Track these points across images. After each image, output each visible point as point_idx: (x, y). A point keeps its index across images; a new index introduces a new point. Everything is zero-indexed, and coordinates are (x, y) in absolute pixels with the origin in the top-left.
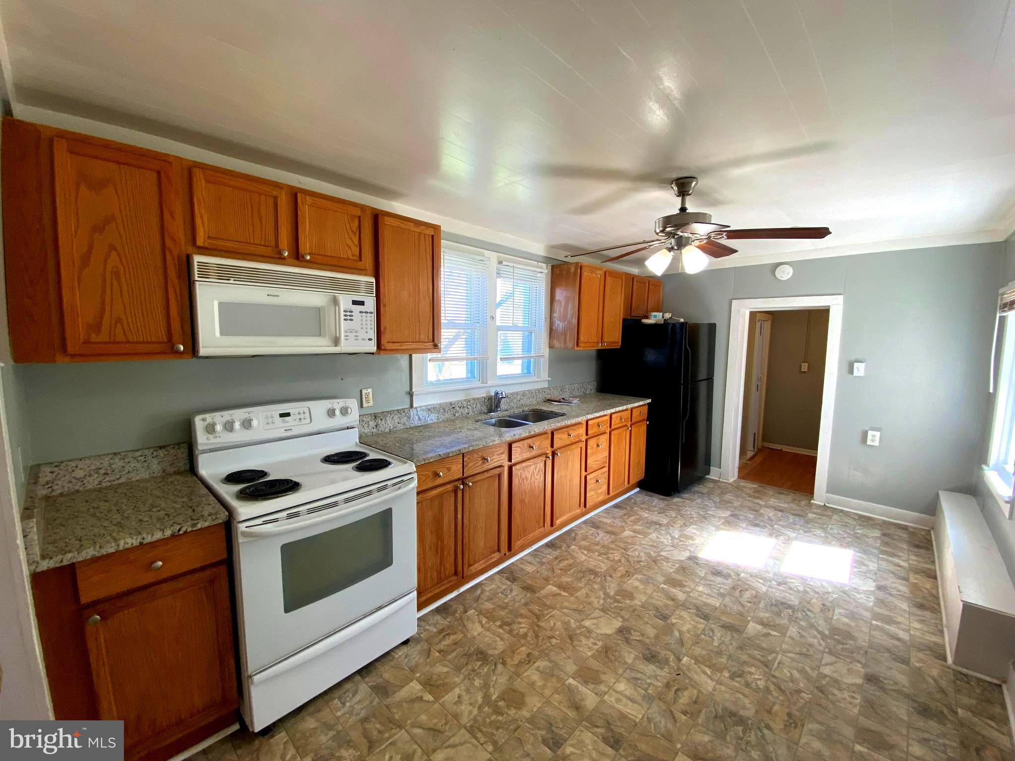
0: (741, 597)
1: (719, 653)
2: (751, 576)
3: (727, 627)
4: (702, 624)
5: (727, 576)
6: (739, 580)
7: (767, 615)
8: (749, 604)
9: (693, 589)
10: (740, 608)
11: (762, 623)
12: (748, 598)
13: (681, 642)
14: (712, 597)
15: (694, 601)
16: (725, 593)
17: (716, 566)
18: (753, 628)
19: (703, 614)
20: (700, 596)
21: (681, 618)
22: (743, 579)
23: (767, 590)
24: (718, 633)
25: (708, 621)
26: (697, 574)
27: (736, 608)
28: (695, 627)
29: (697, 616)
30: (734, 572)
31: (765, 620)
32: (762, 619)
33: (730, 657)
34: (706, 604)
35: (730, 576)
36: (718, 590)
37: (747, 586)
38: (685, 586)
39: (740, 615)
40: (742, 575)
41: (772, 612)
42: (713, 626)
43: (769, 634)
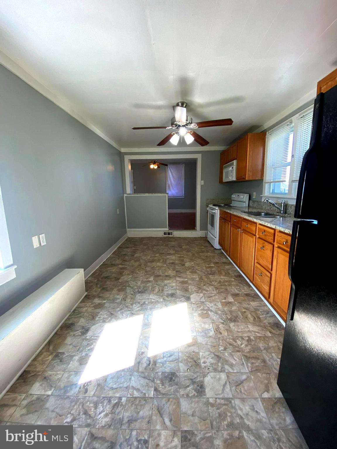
0: (159, 288)
1: (158, 269)
2: (158, 302)
3: (159, 276)
4: (166, 274)
5: (168, 296)
6: (162, 296)
7: (148, 285)
8: (155, 286)
9: (176, 283)
10: (157, 283)
11: (149, 281)
12: (156, 288)
13: (169, 268)
14: (168, 283)
15: (173, 279)
16: (165, 287)
17: (175, 299)
18: (152, 279)
19: (168, 277)
20: (172, 282)
21: (173, 273)
22: (161, 297)
23: (149, 296)
24: (161, 273)
25: (165, 275)
26: (180, 290)
27: (159, 283)
28: (168, 272)
29: (169, 275)
30: (166, 300)
31: (149, 283)
32: (150, 283)
33: (156, 269)
34: (169, 280)
35: (167, 296)
36: (168, 286)
37: (158, 294)
38: (180, 283)
39: (157, 281)
40: (162, 300)
41: (146, 287)
42: (163, 274)
43: (146, 279)
